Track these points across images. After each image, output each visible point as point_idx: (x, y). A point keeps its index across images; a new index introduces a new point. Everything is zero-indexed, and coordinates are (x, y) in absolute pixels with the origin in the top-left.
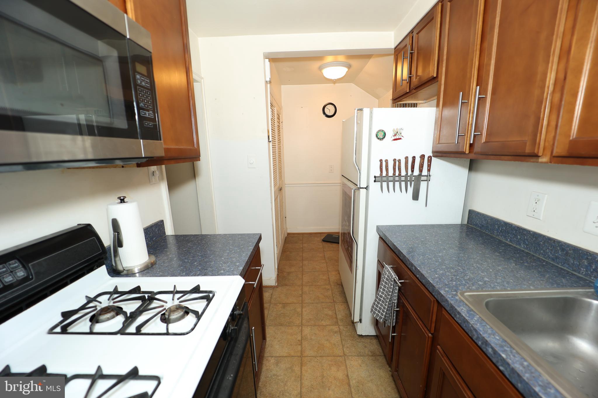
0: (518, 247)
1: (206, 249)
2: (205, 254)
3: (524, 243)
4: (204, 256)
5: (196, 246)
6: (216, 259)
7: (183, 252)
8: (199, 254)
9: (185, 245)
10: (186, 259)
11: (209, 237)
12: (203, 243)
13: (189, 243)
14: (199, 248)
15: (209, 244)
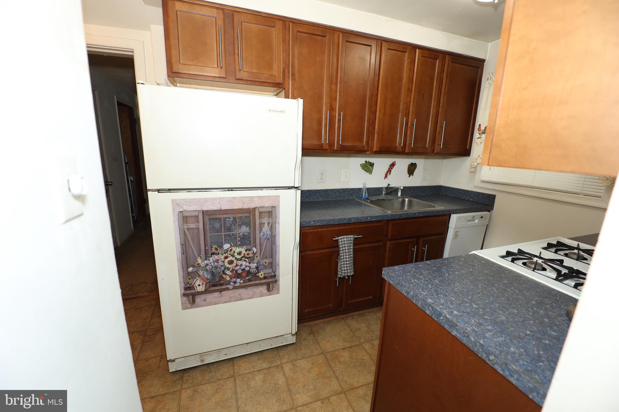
0: (318, 200)
1: (481, 291)
2: (487, 285)
3: (321, 197)
4: (490, 284)
5: (493, 306)
6: (479, 273)
7: (519, 306)
8: (495, 290)
9: (511, 320)
10: (517, 294)
11: (455, 312)
12: (477, 304)
13: (502, 322)
14: (489, 299)
15: (469, 297)
